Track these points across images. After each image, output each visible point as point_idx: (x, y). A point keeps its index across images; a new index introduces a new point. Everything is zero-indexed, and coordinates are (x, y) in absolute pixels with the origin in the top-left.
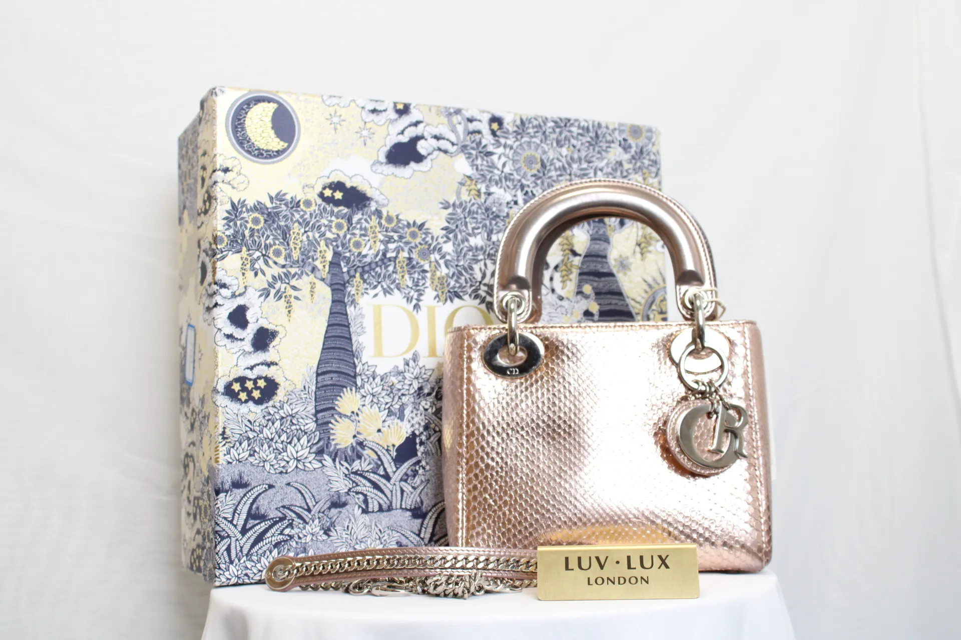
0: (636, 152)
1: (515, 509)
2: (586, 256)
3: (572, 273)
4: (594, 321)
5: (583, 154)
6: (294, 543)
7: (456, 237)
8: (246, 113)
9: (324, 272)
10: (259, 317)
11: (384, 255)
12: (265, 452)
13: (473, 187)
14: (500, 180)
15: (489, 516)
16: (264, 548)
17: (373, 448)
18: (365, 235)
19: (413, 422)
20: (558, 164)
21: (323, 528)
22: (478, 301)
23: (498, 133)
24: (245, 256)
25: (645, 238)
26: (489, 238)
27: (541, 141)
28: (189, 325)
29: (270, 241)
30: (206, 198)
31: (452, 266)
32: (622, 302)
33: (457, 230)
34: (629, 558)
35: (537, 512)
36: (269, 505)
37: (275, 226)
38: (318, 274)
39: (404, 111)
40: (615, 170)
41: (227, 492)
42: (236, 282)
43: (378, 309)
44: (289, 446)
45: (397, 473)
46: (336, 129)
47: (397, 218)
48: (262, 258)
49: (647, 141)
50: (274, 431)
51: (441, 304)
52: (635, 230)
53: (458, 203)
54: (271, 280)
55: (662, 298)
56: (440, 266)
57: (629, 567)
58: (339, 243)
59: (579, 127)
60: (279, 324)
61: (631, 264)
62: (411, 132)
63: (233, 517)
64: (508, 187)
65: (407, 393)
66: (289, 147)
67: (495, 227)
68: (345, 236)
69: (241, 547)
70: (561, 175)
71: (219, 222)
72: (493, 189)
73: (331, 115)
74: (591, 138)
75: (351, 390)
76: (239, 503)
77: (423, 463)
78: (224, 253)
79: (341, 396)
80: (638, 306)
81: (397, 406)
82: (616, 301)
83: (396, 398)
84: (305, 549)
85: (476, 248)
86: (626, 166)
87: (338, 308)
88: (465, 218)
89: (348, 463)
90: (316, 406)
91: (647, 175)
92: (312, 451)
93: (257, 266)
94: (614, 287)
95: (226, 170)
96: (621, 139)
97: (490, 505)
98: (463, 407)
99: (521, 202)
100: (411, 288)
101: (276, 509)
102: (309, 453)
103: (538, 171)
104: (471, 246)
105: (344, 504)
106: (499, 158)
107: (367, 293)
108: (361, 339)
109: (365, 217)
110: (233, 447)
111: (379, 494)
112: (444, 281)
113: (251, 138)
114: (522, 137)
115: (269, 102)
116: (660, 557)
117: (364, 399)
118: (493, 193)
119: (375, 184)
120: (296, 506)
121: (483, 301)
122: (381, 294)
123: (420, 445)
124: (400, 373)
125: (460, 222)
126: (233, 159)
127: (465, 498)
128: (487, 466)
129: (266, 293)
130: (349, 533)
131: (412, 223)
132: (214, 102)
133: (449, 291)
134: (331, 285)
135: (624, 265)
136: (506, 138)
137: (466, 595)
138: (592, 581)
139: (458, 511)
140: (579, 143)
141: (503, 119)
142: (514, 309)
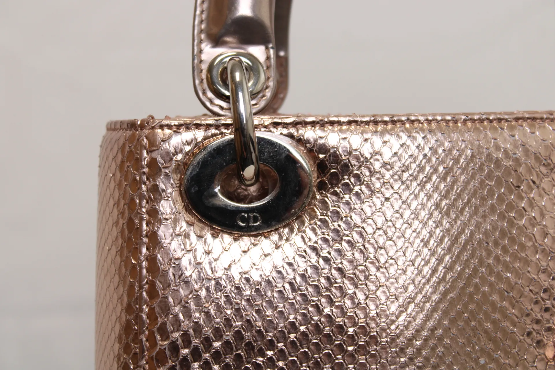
98: (141, 297)
142: (241, 82)
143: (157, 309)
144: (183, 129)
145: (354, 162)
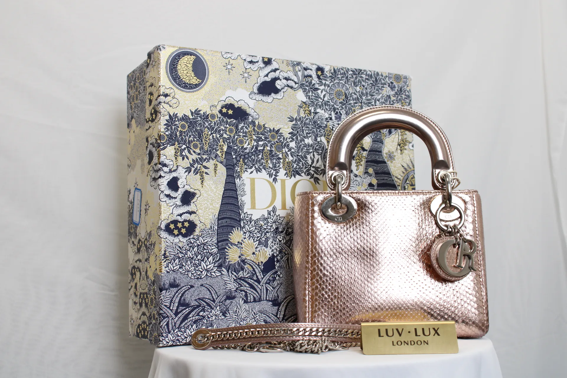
0: (397, 90)
1: (341, 301)
2: (369, 151)
3: (362, 161)
4: (374, 190)
5: (369, 90)
6: (205, 320)
7: (297, 138)
8: (178, 61)
9: (223, 158)
10: (185, 184)
11: (256, 148)
12: (188, 266)
13: (307, 109)
14: (322, 105)
15: (325, 304)
16: (188, 324)
17: (251, 263)
18: (246, 136)
19: (274, 248)
20: (355, 96)
21: (222, 312)
22: (309, 177)
23: (321, 77)
24: (177, 147)
25: (403, 141)
26: (316, 140)
27: (345, 82)
28: (136, 189)
29: (191, 139)
30: (153, 112)
31: (295, 156)
32: (390, 179)
33: (298, 134)
34: (416, 329)
35: (354, 302)
36: (191, 298)
37: (194, 130)
38: (219, 159)
39: (268, 62)
40: (386, 101)
41: (167, 290)
42: (172, 163)
43: (253, 181)
44: (202, 262)
45: (264, 279)
46: (229, 72)
47: (264, 126)
48: (187, 149)
49: (404, 84)
50: (194, 253)
51: (288, 178)
52: (397, 136)
53: (298, 118)
54: (192, 162)
55: (412, 176)
56: (288, 156)
57: (416, 335)
58: (231, 141)
59: (366, 75)
60: (196, 189)
61: (395, 156)
62: (272, 75)
63: (170, 305)
64: (327, 110)
65: (269, 231)
66: (202, 82)
67: (319, 133)
68: (234, 137)
69: (175, 323)
70: (356, 103)
71: (162, 127)
72: (318, 110)
73: (226, 63)
74: (373, 81)
75: (238, 229)
76: (174, 296)
77: (279, 273)
78: (165, 145)
79: (232, 233)
80: (399, 180)
81: (264, 239)
82: (387, 178)
83: (263, 234)
84: (212, 324)
85: (309, 145)
86: (393, 98)
87: (231, 180)
88: (302, 127)
89: (236, 273)
90: (217, 238)
91: (404, 104)
92: (215, 265)
93: (184, 154)
94: (385, 169)
95: (166, 95)
96: (390, 82)
97: (326, 298)
98: (309, 240)
99: (333, 118)
100: (272, 168)
101: (195, 300)
102: (214, 266)
103: (343, 100)
104: (305, 144)
105: (234, 298)
106: (322, 92)
107: (247, 171)
108: (243, 198)
109: (245, 125)
110: (170, 263)
111: (254, 291)
112: (291, 164)
113: (181, 76)
114: (335, 80)
115: (191, 55)
116: (434, 329)
117: (245, 234)
118: (318, 113)
119: (252, 106)
120: (206, 298)
121: (312, 177)
122: (255, 171)
123: (277, 263)
124: (266, 219)
125: (299, 129)
126: (170, 89)
127: (310, 294)
128: (324, 275)
129: (188, 170)
130: (237, 315)
131: (272, 129)
132: (159, 54)
133: (293, 171)
134: (226, 166)
135: (391, 157)
136: (326, 80)
137: (320, 352)
138: (395, 343)
139: (306, 302)
140: (366, 84)
141: (324, 69)
142: (340, 181)
143: (314, 243)
144: (321, 194)
145: (367, 203)
